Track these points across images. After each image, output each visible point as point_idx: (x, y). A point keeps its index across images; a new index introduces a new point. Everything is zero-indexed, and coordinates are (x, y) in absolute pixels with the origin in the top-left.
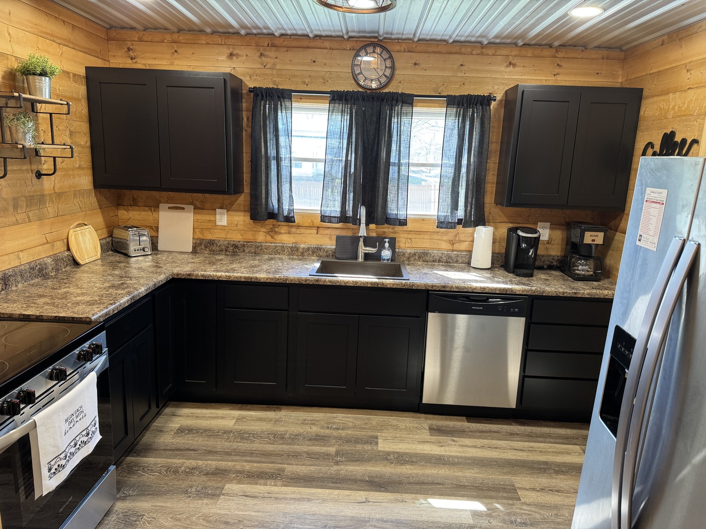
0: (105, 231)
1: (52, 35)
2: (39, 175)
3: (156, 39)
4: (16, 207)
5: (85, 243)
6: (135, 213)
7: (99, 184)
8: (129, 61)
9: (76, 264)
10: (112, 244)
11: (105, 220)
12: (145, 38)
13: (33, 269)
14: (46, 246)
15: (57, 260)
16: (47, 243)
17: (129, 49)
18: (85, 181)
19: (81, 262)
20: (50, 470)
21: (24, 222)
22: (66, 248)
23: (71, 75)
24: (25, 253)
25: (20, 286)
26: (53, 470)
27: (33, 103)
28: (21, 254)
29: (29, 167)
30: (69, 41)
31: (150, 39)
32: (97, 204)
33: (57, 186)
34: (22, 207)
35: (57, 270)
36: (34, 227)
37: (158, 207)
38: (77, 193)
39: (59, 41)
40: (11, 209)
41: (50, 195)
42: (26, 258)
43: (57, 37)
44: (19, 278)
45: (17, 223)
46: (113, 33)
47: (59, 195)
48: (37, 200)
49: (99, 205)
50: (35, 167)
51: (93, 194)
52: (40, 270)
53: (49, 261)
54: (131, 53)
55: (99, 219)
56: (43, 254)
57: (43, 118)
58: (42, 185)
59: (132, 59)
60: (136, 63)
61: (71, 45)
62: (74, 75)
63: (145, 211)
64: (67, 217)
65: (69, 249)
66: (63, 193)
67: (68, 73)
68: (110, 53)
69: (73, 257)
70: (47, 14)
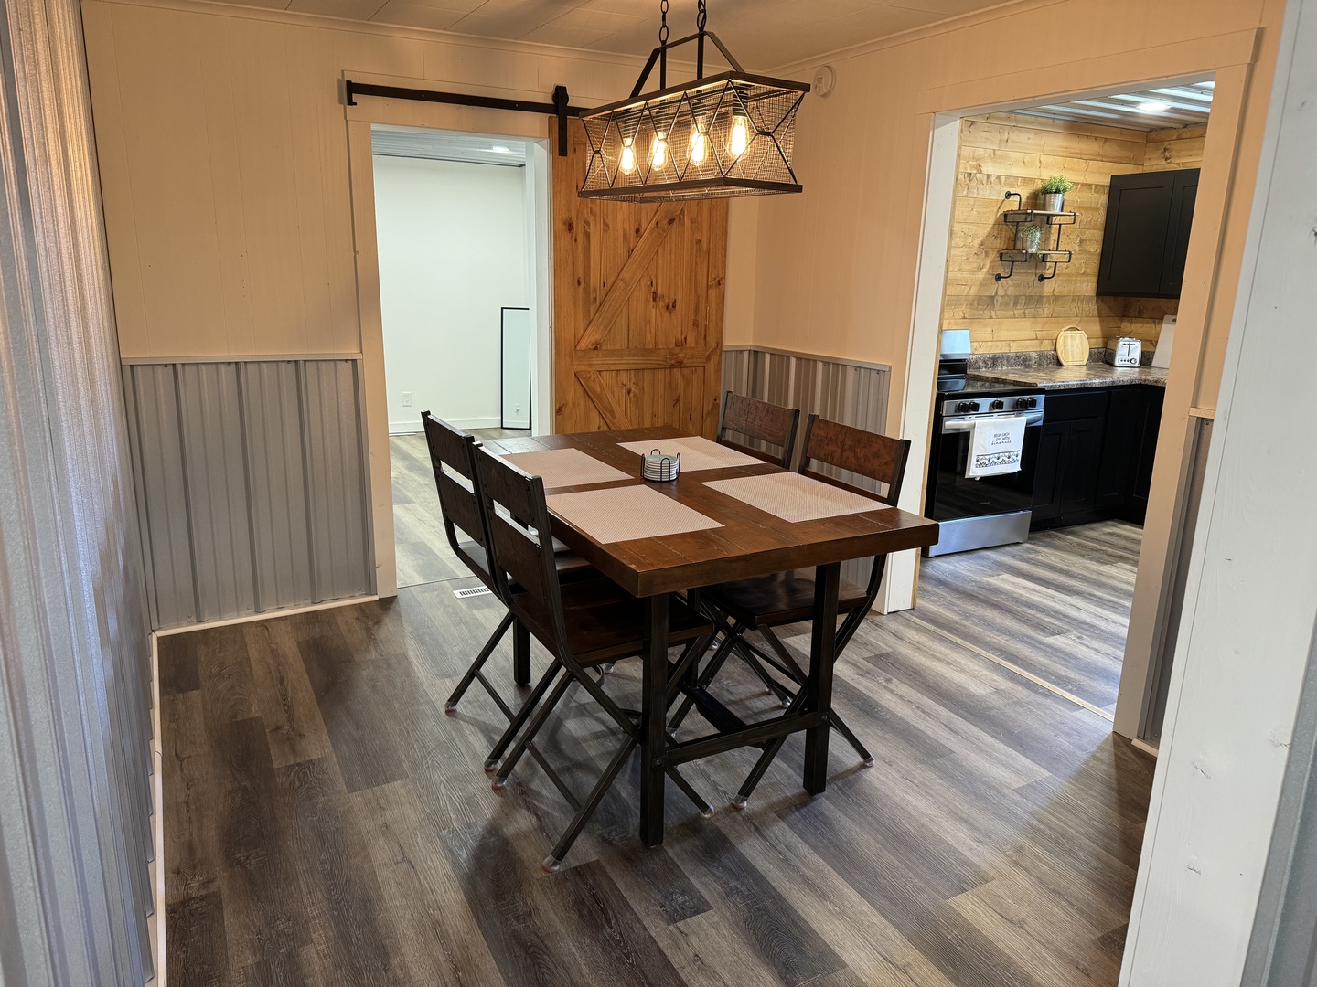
0: (1100, 340)
1: (1081, 154)
2: (1042, 278)
3: (1196, 135)
4: (1016, 304)
5: (1072, 346)
6: (1138, 325)
7: (1103, 291)
8: (1163, 162)
9: (1059, 364)
10: (1105, 355)
11: (1102, 330)
12: (1184, 136)
13: (1019, 357)
14: (1035, 341)
15: (1041, 355)
16: (1037, 339)
17: (1165, 150)
18: (1088, 287)
19: (1064, 363)
20: (977, 461)
21: (1020, 317)
22: (1053, 348)
23: (1093, 187)
24: (1015, 343)
25: (1005, 368)
26: (979, 463)
27: (1049, 216)
28: (1012, 344)
29: (1034, 271)
30: (1098, 155)
31: (1188, 136)
32: (1096, 312)
33: (1057, 290)
34: (1021, 304)
35: (1040, 365)
36: (1028, 322)
37: (1162, 319)
38: (1077, 298)
39: (1086, 157)
40: (1012, 305)
41: (1048, 297)
42: (1015, 348)
43: (1084, 154)
44: (1005, 362)
45: (1014, 317)
46: (1153, 135)
47: (1057, 298)
48: (1037, 300)
49: (1099, 313)
50: (1039, 272)
51: (1094, 302)
52: (1024, 360)
53: (1034, 354)
54: (1167, 154)
55: (1096, 328)
56: (1032, 349)
57: (1055, 227)
58: (1042, 287)
59: (1167, 159)
60: (1170, 163)
61: (1099, 158)
62: (1097, 186)
63: (1148, 323)
64: (1060, 319)
65: (1055, 350)
66: (1061, 297)
67: (1090, 185)
68: (1146, 156)
69: (1057, 357)
70: (1079, 136)
